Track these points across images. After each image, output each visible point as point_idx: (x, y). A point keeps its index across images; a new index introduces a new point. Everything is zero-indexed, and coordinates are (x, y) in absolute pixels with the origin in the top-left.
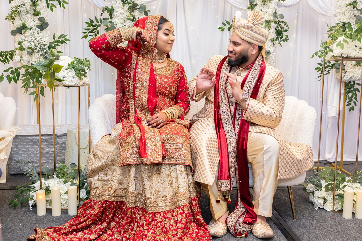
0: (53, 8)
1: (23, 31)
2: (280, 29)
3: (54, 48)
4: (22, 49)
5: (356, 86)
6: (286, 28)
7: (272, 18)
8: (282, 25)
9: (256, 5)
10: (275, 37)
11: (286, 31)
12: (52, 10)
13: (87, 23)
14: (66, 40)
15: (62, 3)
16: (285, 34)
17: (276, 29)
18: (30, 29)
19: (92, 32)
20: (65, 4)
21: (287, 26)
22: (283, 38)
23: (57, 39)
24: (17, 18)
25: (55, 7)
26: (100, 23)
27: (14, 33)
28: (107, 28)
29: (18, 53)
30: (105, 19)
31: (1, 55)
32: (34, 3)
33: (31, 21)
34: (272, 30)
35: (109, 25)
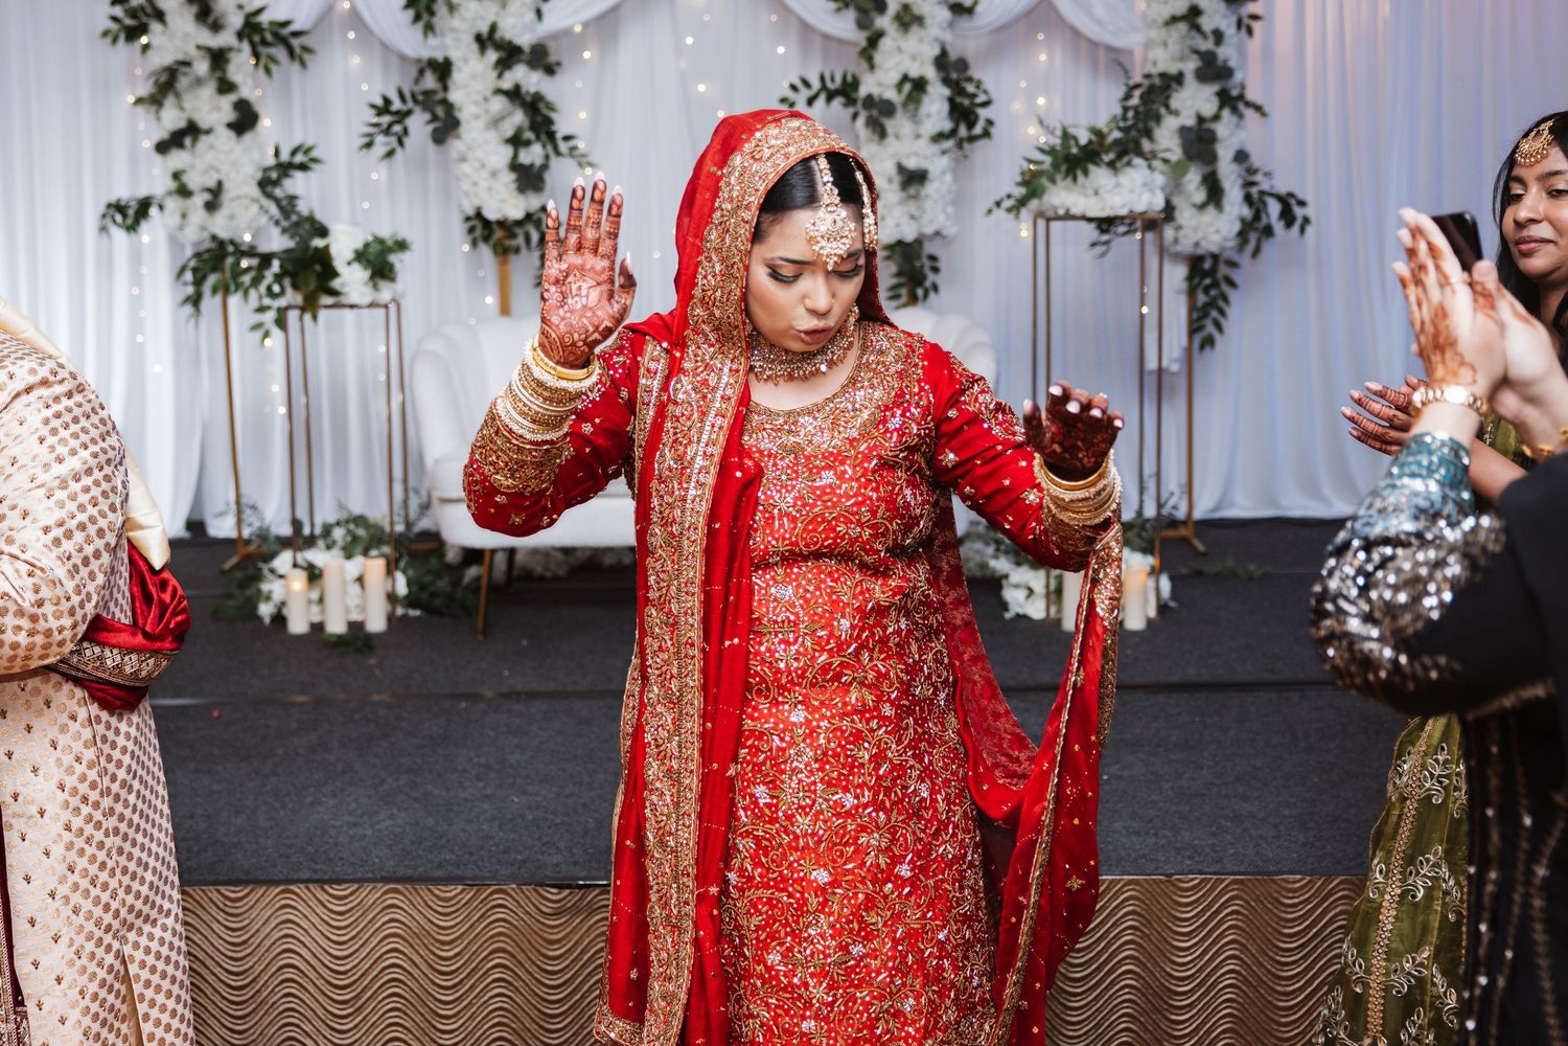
0: (273, 68)
1: (188, 141)
2: (966, 102)
3: (276, 183)
4: (184, 192)
5: (1223, 270)
6: (981, 98)
7: (930, 73)
8: (970, 88)
9: (880, 34)
10: (947, 126)
11: (986, 104)
12: (268, 71)
13: (373, 106)
14: (314, 160)
15: (298, 50)
16: (983, 113)
17: (951, 100)
18: (208, 132)
19: (387, 131)
20: (307, 57)
21: (985, 92)
22: (978, 130)
23: (285, 156)
24: (170, 101)
25: (274, 60)
26: (410, 104)
27: (162, 148)
28: (435, 118)
29: (173, 204)
30: (428, 93)
31: (119, 208)
32: (218, 58)
33: (212, 110)
34: (935, 107)
35: (440, 111)
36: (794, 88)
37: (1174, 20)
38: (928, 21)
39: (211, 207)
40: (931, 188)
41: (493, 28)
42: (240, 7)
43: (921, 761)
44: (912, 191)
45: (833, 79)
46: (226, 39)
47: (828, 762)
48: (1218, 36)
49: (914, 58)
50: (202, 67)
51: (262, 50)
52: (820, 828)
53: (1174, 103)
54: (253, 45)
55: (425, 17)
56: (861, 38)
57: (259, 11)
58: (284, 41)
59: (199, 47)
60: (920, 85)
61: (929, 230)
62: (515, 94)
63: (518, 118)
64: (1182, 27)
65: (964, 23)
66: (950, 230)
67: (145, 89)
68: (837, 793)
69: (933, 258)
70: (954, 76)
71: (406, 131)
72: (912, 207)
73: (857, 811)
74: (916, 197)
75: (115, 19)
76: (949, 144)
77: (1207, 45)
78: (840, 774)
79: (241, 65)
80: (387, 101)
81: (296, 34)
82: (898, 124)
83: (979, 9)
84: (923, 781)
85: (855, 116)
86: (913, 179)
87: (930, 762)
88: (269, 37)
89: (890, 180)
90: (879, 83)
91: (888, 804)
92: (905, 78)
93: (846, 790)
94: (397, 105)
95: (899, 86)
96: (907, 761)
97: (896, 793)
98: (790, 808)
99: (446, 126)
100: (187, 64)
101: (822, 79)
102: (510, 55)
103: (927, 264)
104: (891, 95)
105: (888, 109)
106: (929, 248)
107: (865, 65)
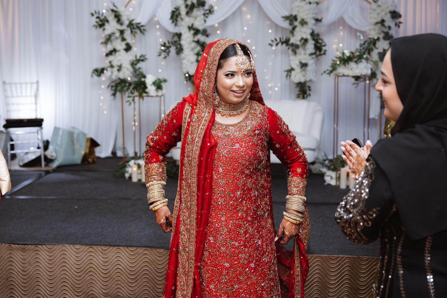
0: (136, 35)
1: (113, 53)
2: (319, 45)
3: (136, 64)
4: (112, 66)
6: (323, 44)
7: (309, 37)
8: (320, 41)
9: (296, 27)
10: (313, 51)
11: (325, 46)
12: (134, 36)
13: (161, 45)
14: (146, 59)
15: (142, 31)
16: (324, 48)
17: (315, 45)
18: (119, 51)
19: (165, 51)
20: (145, 32)
21: (324, 42)
22: (322, 52)
23: (138, 57)
24: (109, 43)
25: (136, 32)
26: (171, 45)
27: (107, 55)
28: (177, 48)
29: (109, 69)
30: (175, 42)
31: (96, 70)
32: (122, 32)
33: (120, 46)
34: (310, 46)
35: (178, 46)
36: (272, 41)
37: (377, 23)
38: (309, 23)
39: (119, 70)
40: (309, 68)
41: (193, 25)
42: (128, 19)
43: (259, 233)
44: (303, 68)
45: (283, 39)
46: (124, 27)
47: (231, 233)
48: (390, 28)
49: (305, 33)
50: (118, 34)
51: (133, 30)
52: (228, 251)
53: (377, 46)
54: (131, 29)
55: (175, 22)
56: (290, 28)
57: (132, 20)
58: (139, 28)
59: (117, 29)
60: (306, 40)
61: (308, 79)
62: (198, 42)
63: (199, 48)
64: (379, 25)
65: (319, 24)
66: (314, 79)
67: (103, 40)
68: (233, 242)
69: (309, 87)
70: (316, 38)
71: (169, 52)
72: (303, 73)
73: (239, 247)
74: (304, 70)
75: (97, 22)
76: (314, 56)
77: (386, 30)
78: (234, 236)
79: (127, 34)
80: (165, 44)
81: (142, 26)
82: (300, 51)
83: (323, 20)
84: (259, 239)
85: (289, 49)
86: (304, 65)
87: (262, 233)
88: (135, 27)
89: (298, 66)
90: (295, 40)
91: (248, 246)
92: (302, 39)
93: (236, 241)
94: (167, 45)
95: (301, 41)
96: (255, 233)
97: (251, 243)
98: (219, 245)
99: (180, 50)
100: (114, 33)
101: (280, 39)
102: (197, 32)
103: (307, 88)
104: (298, 43)
105: (297, 47)
106: (308, 84)
107: (291, 35)
